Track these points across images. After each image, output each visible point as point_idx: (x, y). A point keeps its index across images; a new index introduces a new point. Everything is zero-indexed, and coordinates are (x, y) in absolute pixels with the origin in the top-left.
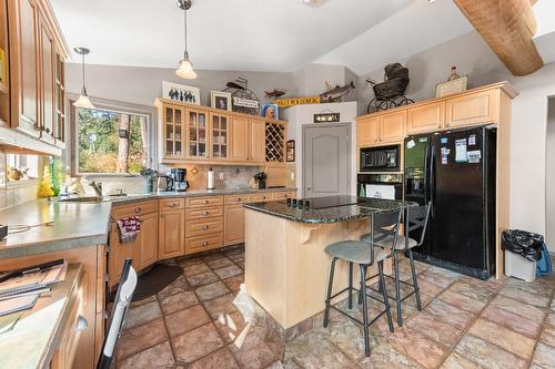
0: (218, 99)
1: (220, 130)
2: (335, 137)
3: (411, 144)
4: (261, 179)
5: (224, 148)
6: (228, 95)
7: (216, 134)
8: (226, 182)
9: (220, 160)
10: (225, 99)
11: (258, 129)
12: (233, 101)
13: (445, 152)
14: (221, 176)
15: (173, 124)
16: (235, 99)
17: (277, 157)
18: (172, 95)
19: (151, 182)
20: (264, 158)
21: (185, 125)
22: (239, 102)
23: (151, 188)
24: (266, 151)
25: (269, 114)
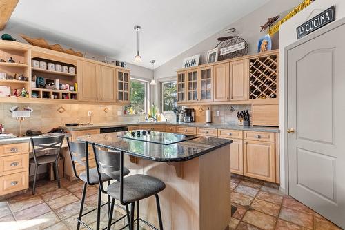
0: (211, 55)
1: (206, 79)
6: (216, 50)
7: (203, 83)
8: (222, 118)
9: (206, 100)
10: (214, 54)
12: (219, 53)
15: (181, 83)
16: (221, 50)
17: (269, 93)
18: (187, 64)
19: (178, 116)
20: (246, 96)
21: (186, 82)
22: (224, 51)
23: (178, 120)
24: (252, 89)
25: (263, 47)
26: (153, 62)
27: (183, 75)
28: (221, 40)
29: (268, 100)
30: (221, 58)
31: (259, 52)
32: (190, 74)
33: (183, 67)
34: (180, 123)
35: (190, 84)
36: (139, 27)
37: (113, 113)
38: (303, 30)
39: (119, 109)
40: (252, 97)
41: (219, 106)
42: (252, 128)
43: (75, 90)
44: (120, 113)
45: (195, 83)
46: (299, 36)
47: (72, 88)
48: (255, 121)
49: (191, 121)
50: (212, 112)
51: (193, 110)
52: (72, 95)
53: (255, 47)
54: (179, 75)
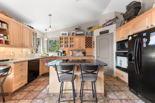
0: (72, 33)
1: (72, 41)
2: (107, 39)
3: (130, 38)
4: (84, 53)
5: (73, 45)
6: (75, 32)
7: (71, 42)
8: (76, 54)
9: (72, 48)
10: (74, 33)
11: (83, 39)
12: (76, 33)
13: (145, 40)
14: (74, 52)
15: (61, 41)
16: (77, 32)
17: (90, 47)
18: (62, 34)
19: (58, 54)
20: (85, 47)
21: (64, 41)
22: (78, 33)
23: (58, 55)
24: (86, 45)
25: (88, 34)
26: (46, 30)
27: (62, 38)
28: (76, 29)
29: (90, 49)
30: (76, 35)
31: (87, 35)
32: (65, 38)
33: (61, 35)
34: (59, 56)
35: (65, 42)
36: (51, 15)
37: (26, 53)
38: (101, 33)
39: (29, 50)
40: (86, 48)
41: (75, 50)
42: (86, 56)
43: (7, 39)
44: (29, 53)
45: (67, 42)
46: (100, 34)
47: (5, 37)
48: (87, 54)
49: (65, 55)
50: (72, 52)
51: (65, 51)
52: (6, 41)
53: (85, 34)
54: (60, 38)
